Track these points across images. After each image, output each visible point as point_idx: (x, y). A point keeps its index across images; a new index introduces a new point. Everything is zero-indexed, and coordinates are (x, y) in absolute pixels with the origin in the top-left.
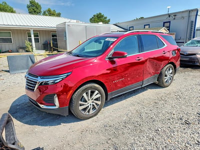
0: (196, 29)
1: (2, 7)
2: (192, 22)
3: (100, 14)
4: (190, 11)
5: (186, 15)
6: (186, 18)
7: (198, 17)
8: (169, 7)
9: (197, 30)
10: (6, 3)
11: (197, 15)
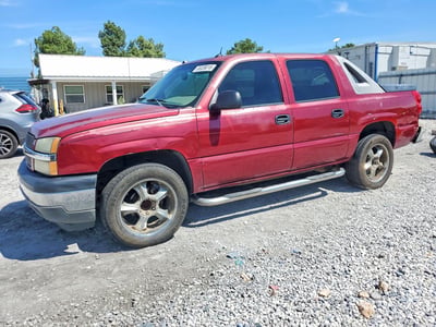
0: (378, 74)
1: (51, 36)
2: (371, 64)
4: (366, 47)
5: (362, 52)
6: (363, 57)
7: (379, 55)
8: (337, 40)
9: (380, 77)
10: (58, 29)
11: (376, 53)
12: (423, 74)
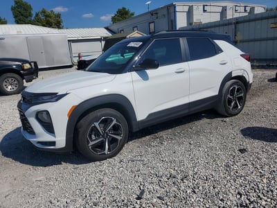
3: (124, 9)
4: (168, 7)
5: (165, 12)
6: (166, 16)
11: (175, 12)
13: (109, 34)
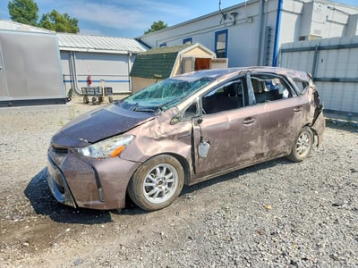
2: (270, 29)
3: (161, 23)
4: (264, 1)
7: (283, 14)
11: (279, 10)
12: (340, 47)
13: (142, 50)
